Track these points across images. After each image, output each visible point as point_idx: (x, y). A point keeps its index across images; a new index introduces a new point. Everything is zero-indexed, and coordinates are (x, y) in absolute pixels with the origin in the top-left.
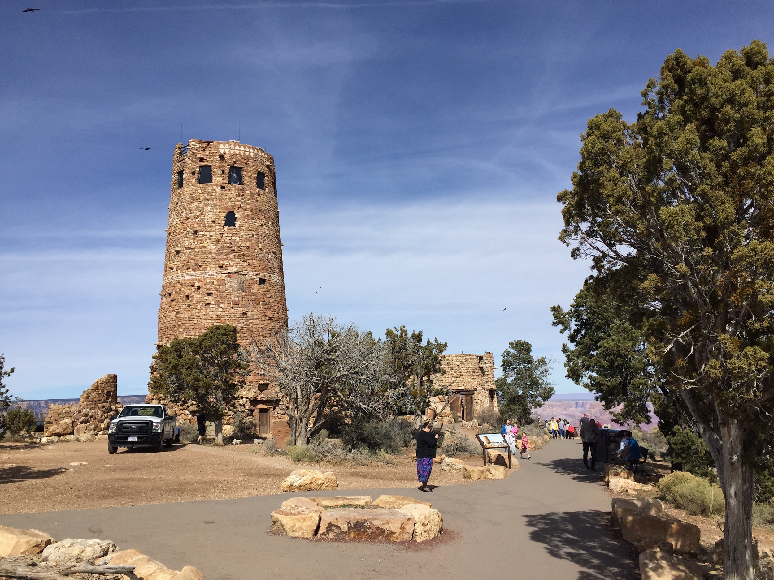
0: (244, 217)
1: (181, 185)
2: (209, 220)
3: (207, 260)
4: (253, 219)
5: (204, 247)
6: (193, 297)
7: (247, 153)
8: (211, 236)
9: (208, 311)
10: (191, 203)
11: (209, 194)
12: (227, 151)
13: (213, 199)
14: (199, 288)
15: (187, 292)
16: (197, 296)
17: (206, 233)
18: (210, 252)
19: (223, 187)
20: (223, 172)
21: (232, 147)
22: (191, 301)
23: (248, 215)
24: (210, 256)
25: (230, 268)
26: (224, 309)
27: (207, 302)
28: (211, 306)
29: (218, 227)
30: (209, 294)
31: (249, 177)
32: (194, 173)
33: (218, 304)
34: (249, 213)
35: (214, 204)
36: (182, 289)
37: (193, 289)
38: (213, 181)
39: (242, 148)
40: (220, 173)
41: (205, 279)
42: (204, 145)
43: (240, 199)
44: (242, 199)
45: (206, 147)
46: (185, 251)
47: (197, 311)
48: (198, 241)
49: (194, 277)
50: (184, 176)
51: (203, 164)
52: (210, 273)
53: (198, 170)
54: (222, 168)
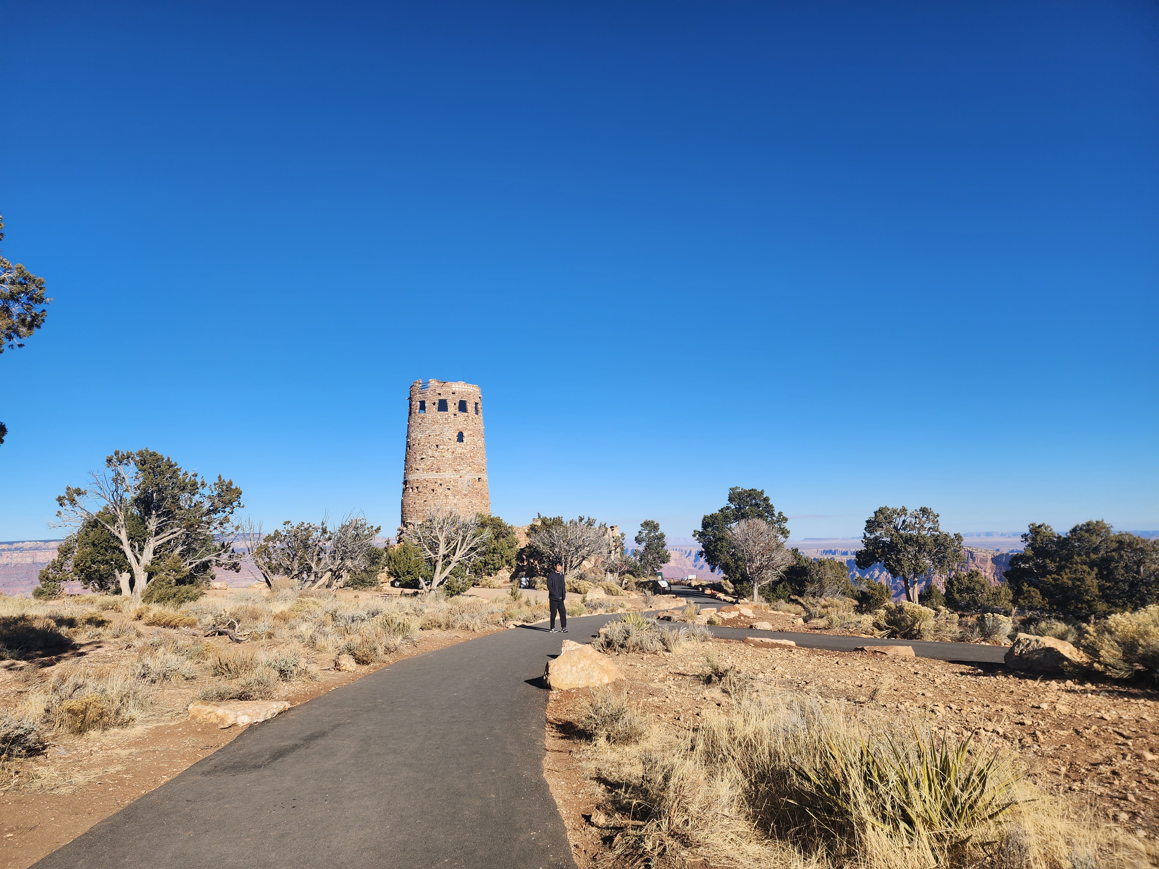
0: (469, 436)
1: (423, 411)
2: (447, 438)
3: (446, 465)
4: (473, 436)
5: (443, 456)
7: (469, 390)
8: (448, 449)
9: (448, 500)
10: (432, 425)
12: (457, 389)
14: (441, 484)
15: (432, 487)
16: (440, 490)
17: (445, 447)
18: (448, 460)
19: (455, 415)
20: (455, 404)
21: (460, 386)
22: (435, 493)
23: (471, 434)
24: (448, 463)
25: (461, 471)
26: (458, 500)
27: (447, 495)
28: (449, 497)
29: (453, 443)
30: (449, 489)
31: (470, 407)
32: (434, 404)
33: (454, 496)
35: (450, 427)
36: (429, 485)
37: (436, 485)
39: (466, 387)
40: (453, 404)
41: (445, 478)
42: (441, 384)
43: (465, 423)
44: (467, 423)
45: (443, 386)
46: (430, 458)
47: (441, 500)
48: (439, 452)
49: (436, 477)
50: (426, 404)
52: (448, 475)
53: (437, 402)
54: (454, 402)
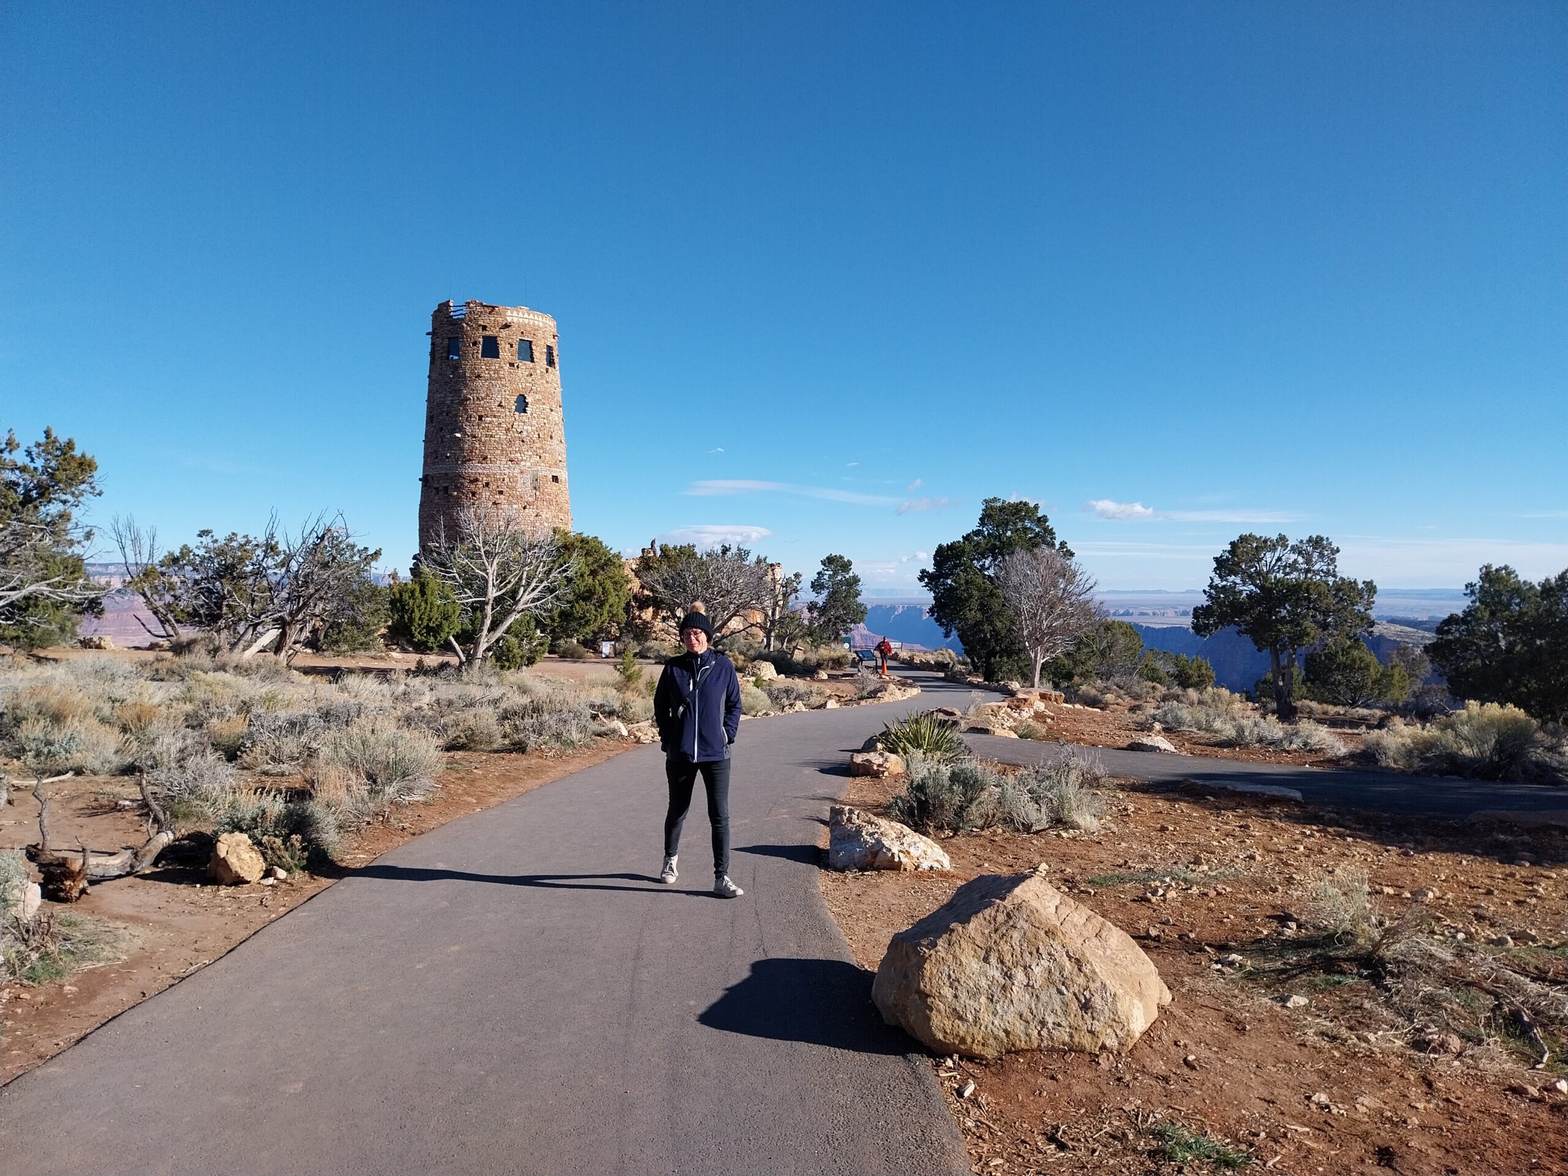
0: (536, 402)
2: (497, 404)
3: (496, 452)
4: (544, 404)
5: (491, 436)
6: (481, 493)
7: (536, 323)
8: (500, 424)
9: (500, 511)
10: (472, 381)
11: (496, 371)
12: (515, 320)
13: (500, 378)
14: (487, 484)
15: (472, 488)
16: (486, 494)
17: (494, 419)
18: (499, 442)
19: (512, 365)
20: (512, 346)
21: (521, 314)
22: (478, 499)
23: (539, 400)
24: (500, 447)
25: (523, 463)
26: (517, 511)
27: (499, 501)
28: (502, 506)
29: (508, 413)
30: (501, 493)
31: (539, 352)
32: (475, 343)
33: (510, 504)
34: (540, 397)
35: (503, 385)
36: (466, 484)
37: (481, 485)
38: (500, 357)
39: (531, 316)
40: (508, 346)
41: (495, 474)
42: (488, 311)
43: (530, 379)
44: (533, 380)
45: (490, 313)
46: (467, 439)
47: (487, 511)
48: (484, 428)
49: (480, 471)
50: (460, 345)
51: (486, 333)
52: (500, 468)
53: (480, 340)
54: (510, 341)
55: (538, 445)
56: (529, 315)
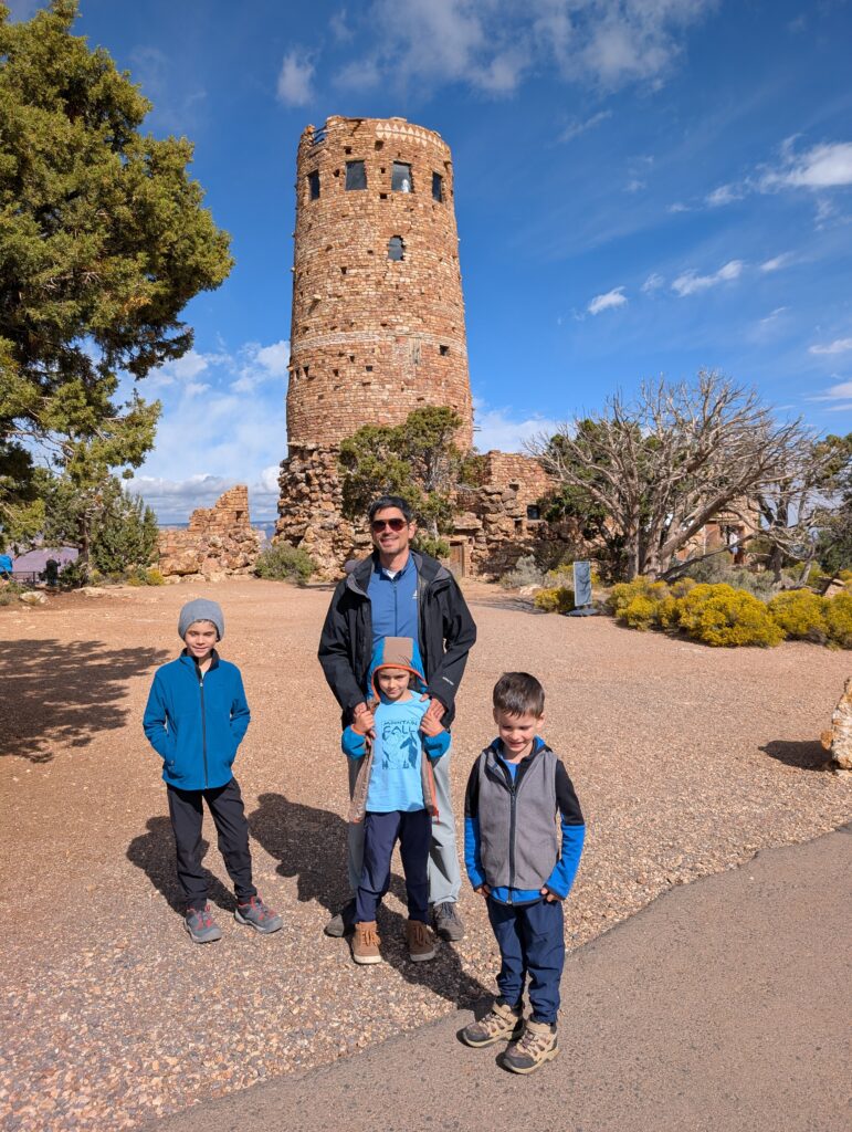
0: (416, 246)
1: (315, 194)
2: (364, 250)
3: (364, 314)
4: (428, 249)
5: (358, 293)
6: (344, 372)
7: (418, 140)
8: (368, 276)
9: (368, 394)
10: (334, 223)
11: (362, 206)
12: (388, 136)
13: (369, 215)
14: (352, 358)
15: (335, 365)
16: (350, 372)
17: (361, 271)
18: (367, 301)
19: (383, 196)
20: (383, 171)
21: (396, 129)
22: (341, 379)
23: (421, 243)
24: (368, 307)
25: (398, 328)
26: (392, 392)
27: (367, 380)
28: (372, 387)
29: (378, 261)
30: (369, 369)
31: (421, 181)
32: (337, 173)
33: (382, 384)
34: (424, 240)
35: (371, 223)
36: (327, 361)
37: (343, 360)
38: (368, 186)
39: (410, 131)
40: (378, 171)
41: (361, 344)
42: (353, 125)
43: (408, 215)
44: (412, 216)
45: (355, 129)
46: (328, 300)
47: (352, 394)
48: (348, 284)
49: (344, 341)
50: (321, 179)
51: (351, 157)
52: (369, 335)
53: (343, 167)
54: (381, 164)
55: (421, 303)
56: (407, 128)
